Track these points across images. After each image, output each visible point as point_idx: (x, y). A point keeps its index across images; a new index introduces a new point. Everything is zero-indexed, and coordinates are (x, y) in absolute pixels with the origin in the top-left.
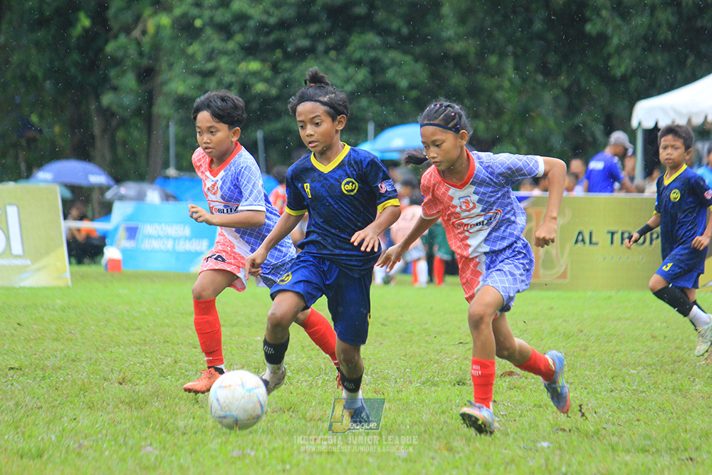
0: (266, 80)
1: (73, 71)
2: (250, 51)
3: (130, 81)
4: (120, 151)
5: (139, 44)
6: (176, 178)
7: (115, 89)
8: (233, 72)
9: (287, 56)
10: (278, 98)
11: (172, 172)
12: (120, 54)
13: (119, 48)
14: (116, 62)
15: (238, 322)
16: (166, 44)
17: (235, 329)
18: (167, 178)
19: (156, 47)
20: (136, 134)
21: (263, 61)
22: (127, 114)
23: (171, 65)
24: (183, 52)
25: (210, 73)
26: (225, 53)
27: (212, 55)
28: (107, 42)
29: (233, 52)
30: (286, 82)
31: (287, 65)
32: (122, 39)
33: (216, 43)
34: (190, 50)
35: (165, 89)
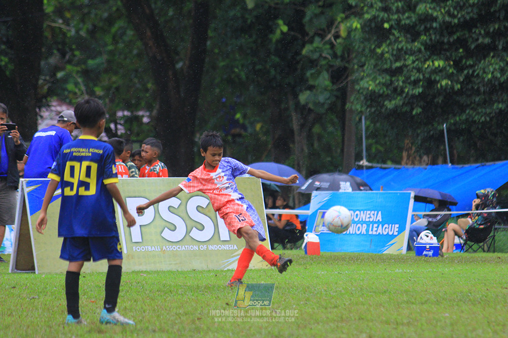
0: (450, 77)
1: (273, 72)
2: (434, 50)
3: (324, 80)
4: (316, 145)
5: (332, 46)
6: (368, 168)
7: (311, 88)
8: (419, 70)
9: (469, 54)
10: (460, 92)
11: (364, 162)
12: (315, 56)
13: (313, 52)
14: (313, 63)
15: (428, 299)
16: (357, 46)
17: (425, 306)
18: (361, 167)
19: (348, 50)
20: (330, 129)
21: (447, 59)
22: (322, 111)
23: (362, 66)
24: (373, 51)
25: (399, 70)
26: (412, 53)
27: (399, 55)
28: (303, 46)
29: (420, 51)
30: (468, 78)
31: (470, 62)
32: (317, 42)
33: (404, 44)
34: (379, 51)
35: (357, 87)
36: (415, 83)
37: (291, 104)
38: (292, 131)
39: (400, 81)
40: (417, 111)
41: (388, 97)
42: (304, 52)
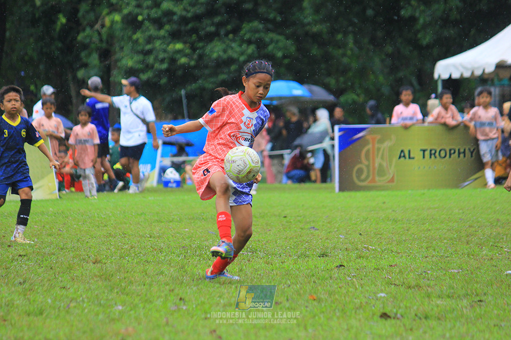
0: (186, 55)
1: (56, 53)
2: (175, 36)
3: (94, 59)
5: (99, 34)
7: (85, 66)
8: (165, 51)
9: (200, 39)
10: (195, 67)
12: (88, 41)
13: (86, 37)
14: (85, 47)
16: (118, 33)
19: (111, 36)
21: (185, 43)
23: (122, 48)
24: (130, 38)
25: (149, 52)
26: (158, 38)
27: (150, 40)
28: (78, 33)
29: (164, 37)
30: (201, 57)
31: (201, 44)
32: (88, 31)
33: (153, 31)
34: (135, 37)
35: (119, 64)
36: (162, 61)
37: (70, 77)
38: (70, 97)
39: (151, 59)
40: (164, 81)
41: (143, 71)
42: (80, 38)
